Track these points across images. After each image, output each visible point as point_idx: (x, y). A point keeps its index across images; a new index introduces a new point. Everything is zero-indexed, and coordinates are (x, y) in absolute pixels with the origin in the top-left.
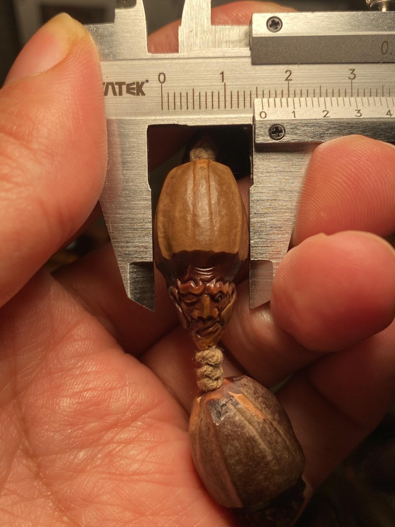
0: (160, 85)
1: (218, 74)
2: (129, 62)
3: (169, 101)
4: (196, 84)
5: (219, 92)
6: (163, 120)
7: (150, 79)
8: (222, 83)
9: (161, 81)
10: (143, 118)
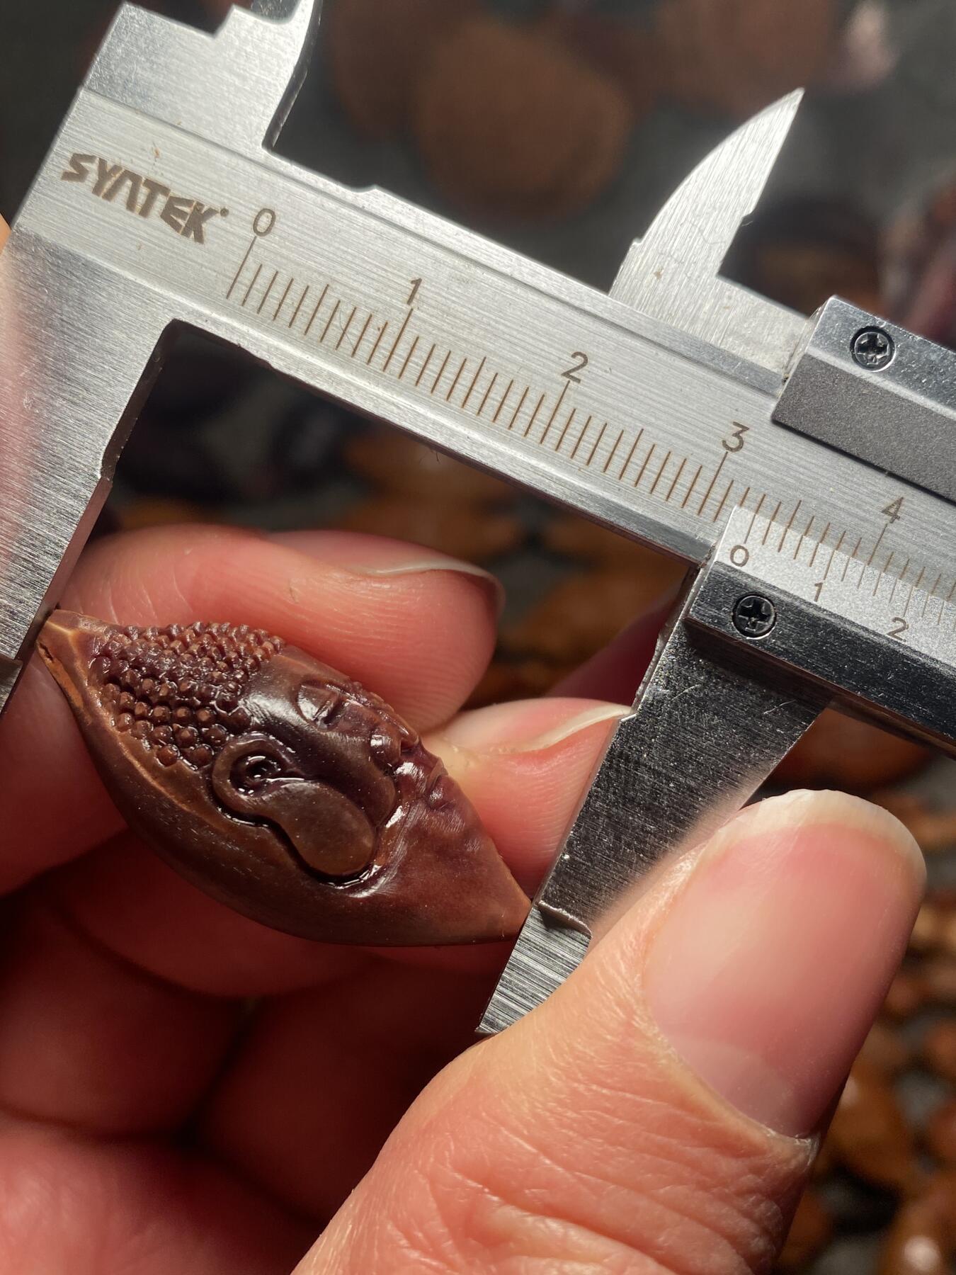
0: (253, 235)
1: (407, 280)
2: (203, 147)
3: (255, 286)
4: (339, 277)
5: (387, 324)
6: (215, 322)
7: (234, 212)
8: (405, 305)
9: (258, 229)
10: (170, 294)
